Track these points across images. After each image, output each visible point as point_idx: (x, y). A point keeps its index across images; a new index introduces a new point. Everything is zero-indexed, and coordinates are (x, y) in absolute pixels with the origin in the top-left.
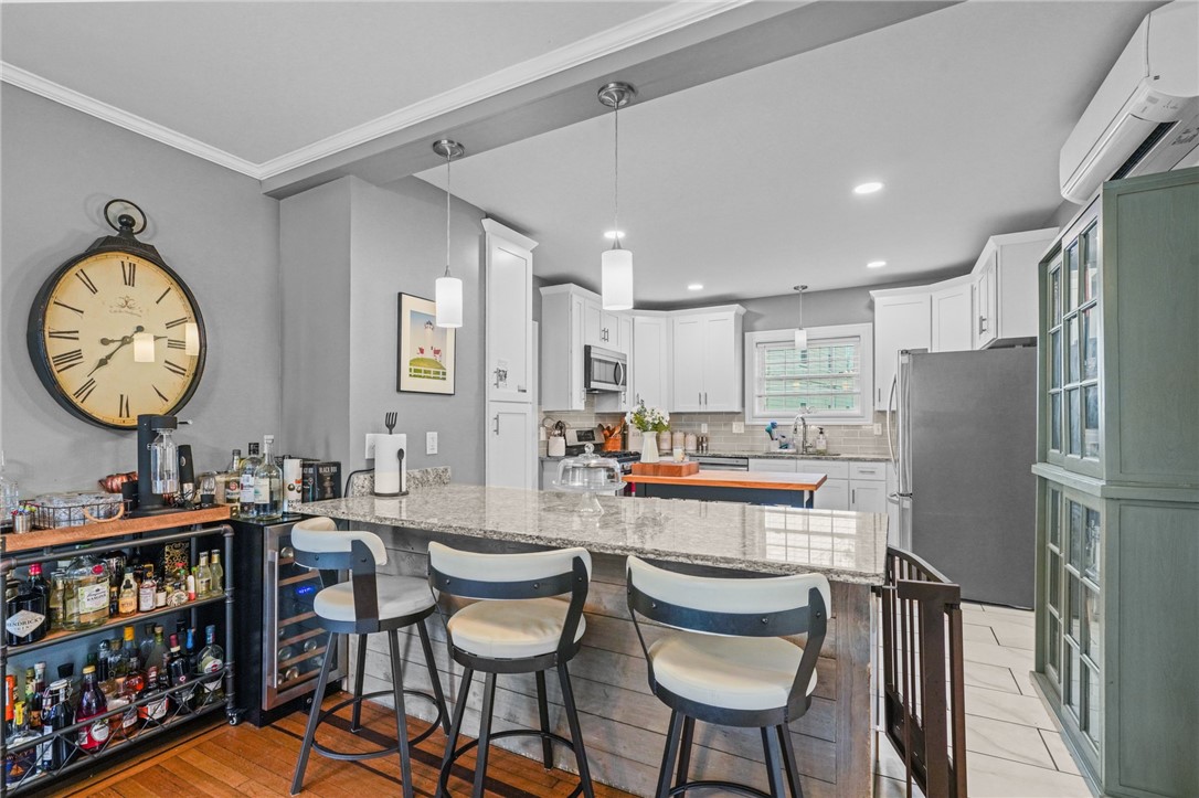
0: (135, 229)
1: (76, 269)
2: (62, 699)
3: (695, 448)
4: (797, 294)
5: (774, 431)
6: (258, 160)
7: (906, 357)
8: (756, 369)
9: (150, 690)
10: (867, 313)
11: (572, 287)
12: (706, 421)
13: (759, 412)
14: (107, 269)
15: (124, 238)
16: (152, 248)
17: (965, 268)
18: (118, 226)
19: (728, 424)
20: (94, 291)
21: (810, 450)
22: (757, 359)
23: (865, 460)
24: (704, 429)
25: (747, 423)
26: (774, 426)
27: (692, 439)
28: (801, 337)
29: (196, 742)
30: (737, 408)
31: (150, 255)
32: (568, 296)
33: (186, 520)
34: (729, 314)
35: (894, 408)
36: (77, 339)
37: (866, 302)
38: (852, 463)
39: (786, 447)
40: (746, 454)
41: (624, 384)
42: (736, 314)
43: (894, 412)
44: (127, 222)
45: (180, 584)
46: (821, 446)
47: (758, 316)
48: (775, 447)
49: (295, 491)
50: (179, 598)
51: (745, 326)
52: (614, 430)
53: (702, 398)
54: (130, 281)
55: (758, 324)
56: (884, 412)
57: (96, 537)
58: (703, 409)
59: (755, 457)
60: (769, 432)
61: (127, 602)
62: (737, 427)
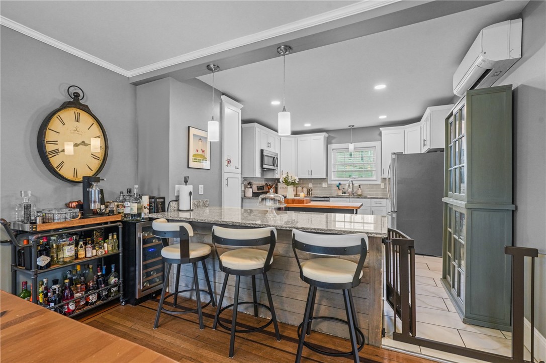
0: (80, 98)
1: (57, 115)
2: (57, 292)
3: (306, 194)
4: (350, 129)
5: (340, 186)
6: (128, 68)
7: (394, 155)
8: (333, 160)
9: (90, 290)
10: (379, 137)
11: (256, 124)
12: (311, 182)
13: (334, 179)
14: (68, 115)
15: (75, 102)
16: (87, 106)
17: (418, 119)
18: (73, 97)
19: (321, 184)
20: (64, 124)
21: (355, 194)
22: (333, 156)
23: (377, 198)
24: (310, 186)
25: (329, 183)
26: (340, 184)
27: (305, 190)
28: (351, 147)
29: (109, 311)
30: (325, 177)
31: (86, 109)
32: (254, 128)
33: (104, 220)
34: (321, 137)
35: (389, 177)
36: (57, 144)
37: (378, 133)
38: (372, 200)
39: (345, 193)
40: (328, 196)
41: (277, 166)
42: (324, 137)
43: (389, 179)
44: (77, 95)
45: (101, 247)
46: (359, 193)
47: (334, 138)
48: (340, 193)
49: (147, 209)
50: (101, 252)
51: (328, 142)
52: (272, 186)
53: (310, 172)
54: (78, 120)
55: (333, 141)
56: (386, 179)
57: (70, 226)
58: (310, 177)
59: (332, 197)
60: (338, 187)
61: (81, 254)
62: (324, 185)
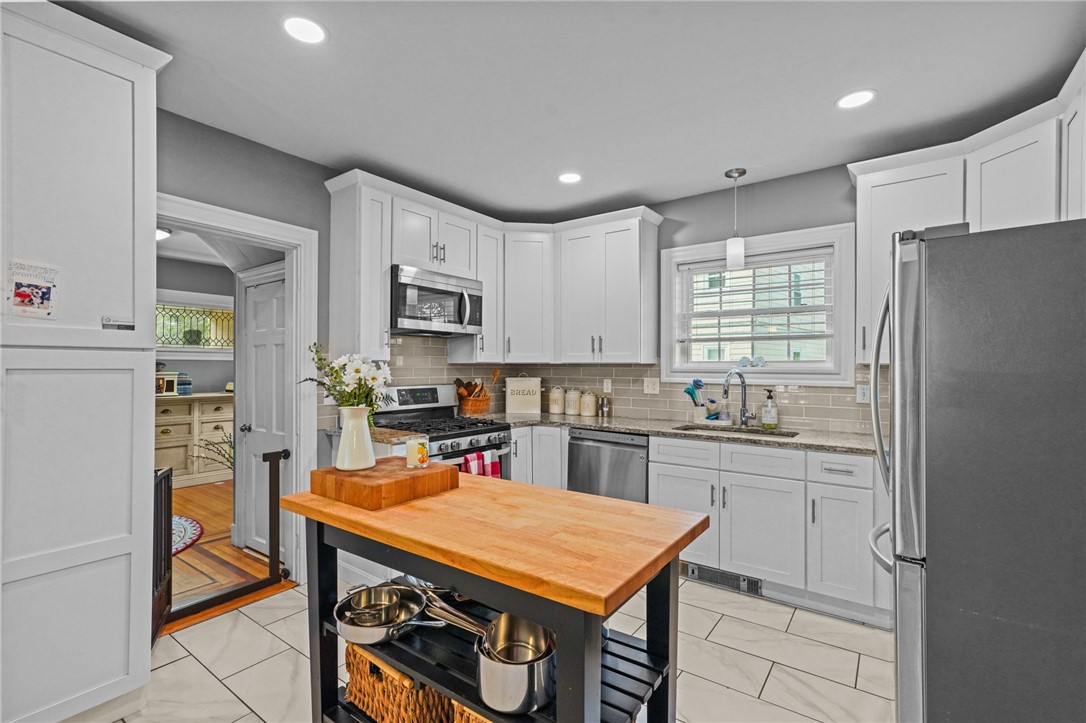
3: (593, 413)
5: (699, 393)
8: (677, 302)
10: (846, 208)
12: (609, 375)
13: (678, 368)
19: (639, 381)
21: (752, 422)
22: (678, 288)
23: (833, 449)
24: (607, 387)
25: (664, 379)
26: (697, 385)
27: (589, 401)
28: (735, 248)
30: (645, 357)
32: (353, 188)
34: (631, 221)
35: (884, 360)
37: (845, 189)
38: (812, 454)
39: (716, 416)
40: (644, 427)
41: (476, 320)
42: (643, 223)
43: (885, 368)
46: (769, 418)
47: (681, 225)
48: (700, 418)
51: (664, 240)
53: (597, 344)
55: (679, 237)
56: (867, 366)
58: (597, 360)
59: (658, 434)
60: (690, 393)
62: (650, 386)
